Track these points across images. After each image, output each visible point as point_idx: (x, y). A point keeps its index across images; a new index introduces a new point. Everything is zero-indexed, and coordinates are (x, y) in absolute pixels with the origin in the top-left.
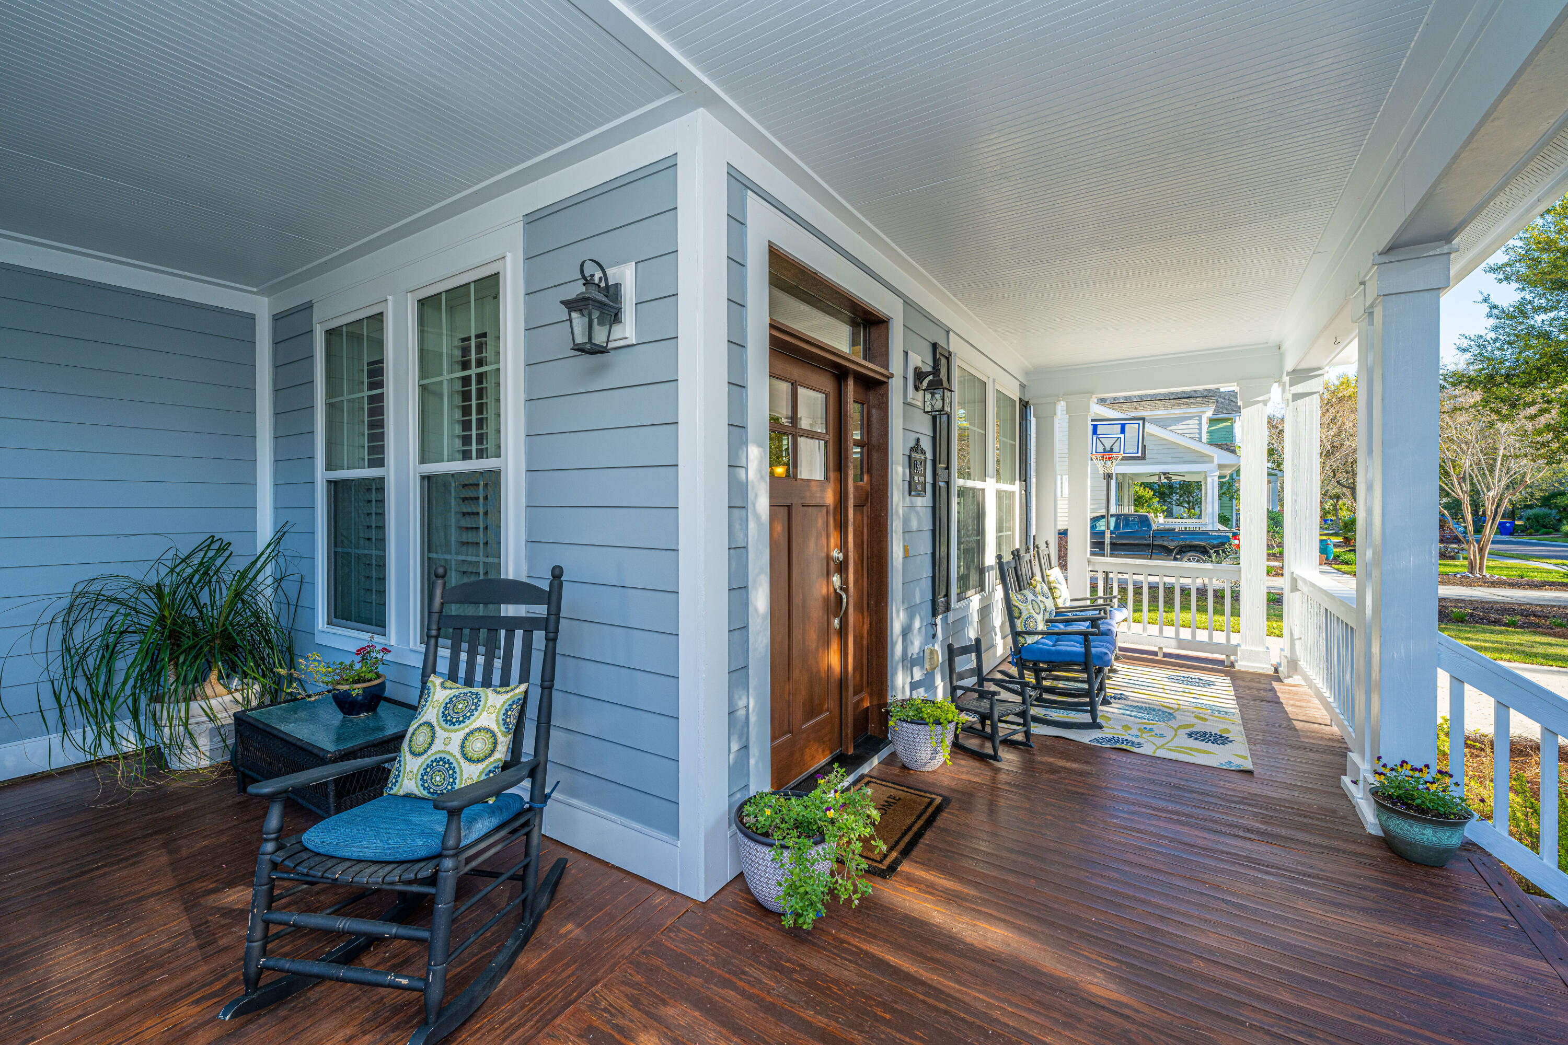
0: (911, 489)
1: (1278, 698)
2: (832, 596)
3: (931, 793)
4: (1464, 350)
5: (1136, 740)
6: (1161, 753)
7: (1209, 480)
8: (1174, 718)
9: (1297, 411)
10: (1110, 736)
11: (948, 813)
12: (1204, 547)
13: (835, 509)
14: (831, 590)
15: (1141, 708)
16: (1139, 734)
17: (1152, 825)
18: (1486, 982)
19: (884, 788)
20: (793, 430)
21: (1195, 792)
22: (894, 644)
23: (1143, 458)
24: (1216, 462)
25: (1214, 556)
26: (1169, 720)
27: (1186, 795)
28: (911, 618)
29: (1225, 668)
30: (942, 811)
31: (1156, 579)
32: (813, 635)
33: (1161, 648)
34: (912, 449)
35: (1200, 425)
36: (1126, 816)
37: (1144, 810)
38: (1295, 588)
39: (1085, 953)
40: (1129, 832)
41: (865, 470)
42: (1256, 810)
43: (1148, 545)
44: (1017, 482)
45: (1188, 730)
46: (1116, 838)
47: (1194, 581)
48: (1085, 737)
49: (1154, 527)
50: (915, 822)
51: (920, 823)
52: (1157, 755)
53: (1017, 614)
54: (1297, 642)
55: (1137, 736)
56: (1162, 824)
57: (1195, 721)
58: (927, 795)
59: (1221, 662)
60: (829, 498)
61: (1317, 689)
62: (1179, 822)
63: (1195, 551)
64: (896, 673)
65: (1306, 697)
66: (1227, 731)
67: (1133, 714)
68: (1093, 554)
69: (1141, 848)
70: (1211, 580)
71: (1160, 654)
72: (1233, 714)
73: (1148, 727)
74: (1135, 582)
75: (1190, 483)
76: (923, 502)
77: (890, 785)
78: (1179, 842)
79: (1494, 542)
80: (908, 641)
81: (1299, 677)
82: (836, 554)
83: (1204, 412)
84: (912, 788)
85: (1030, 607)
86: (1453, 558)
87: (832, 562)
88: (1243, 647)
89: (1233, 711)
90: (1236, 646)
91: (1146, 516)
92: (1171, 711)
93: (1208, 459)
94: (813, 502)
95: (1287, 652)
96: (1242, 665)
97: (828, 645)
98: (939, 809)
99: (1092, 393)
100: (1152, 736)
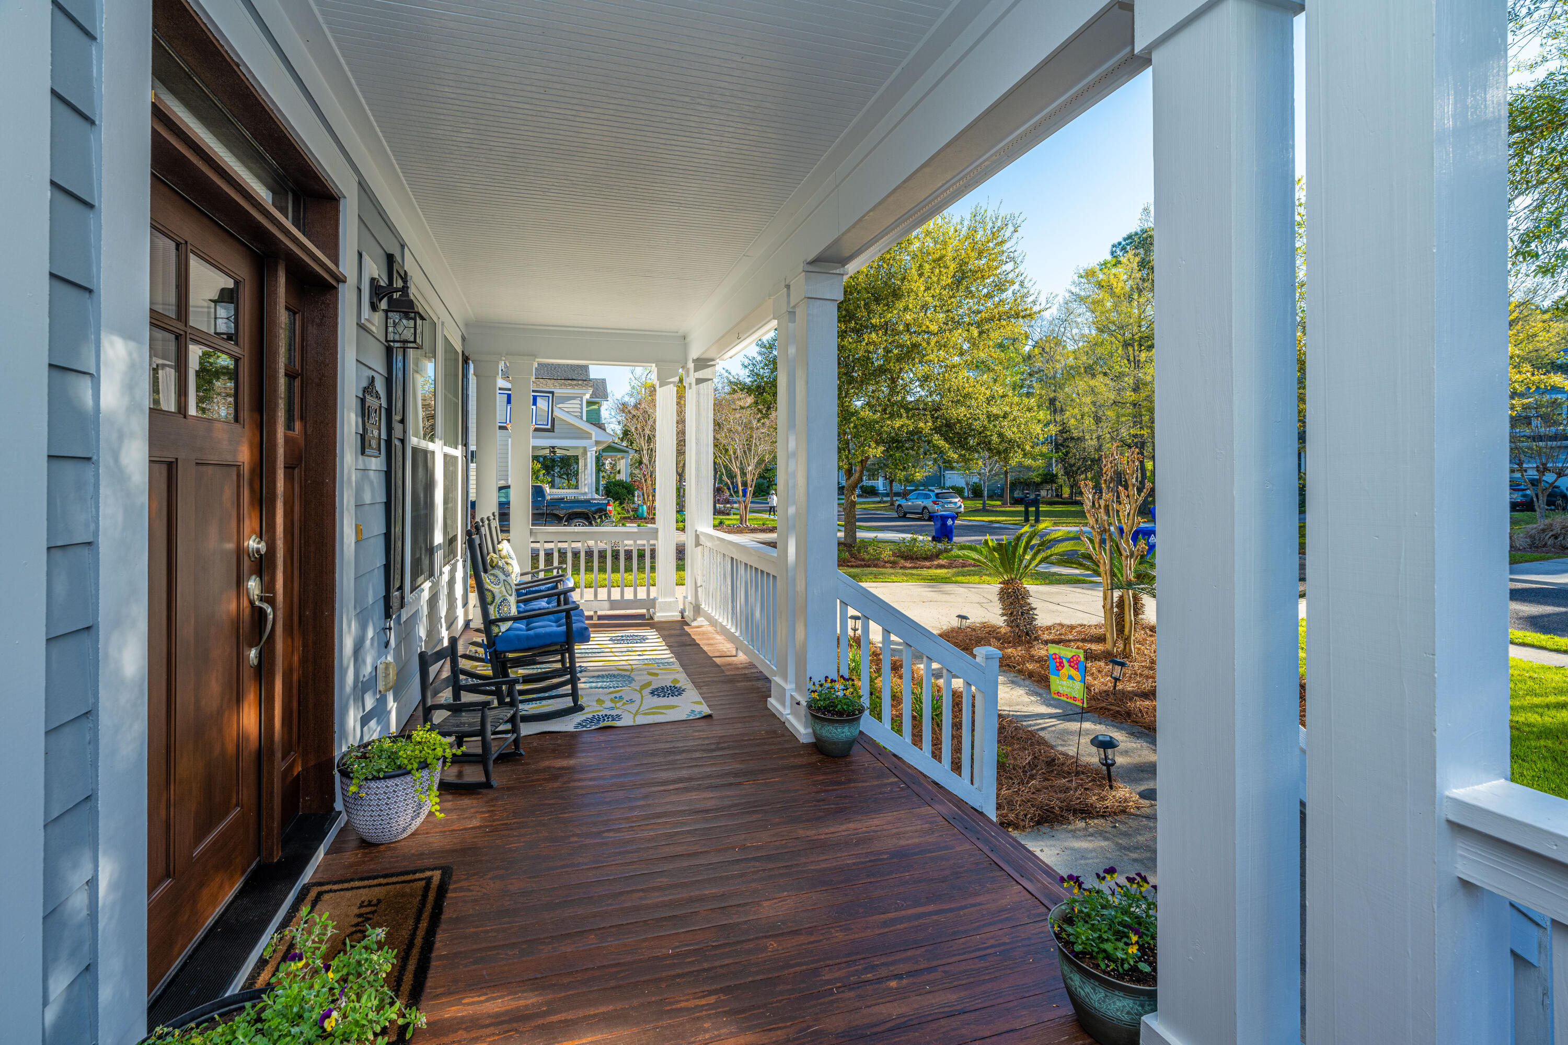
0: (363, 447)
1: (694, 640)
2: (247, 611)
3: (423, 871)
4: (746, 367)
5: (614, 713)
6: (641, 720)
7: (589, 454)
8: (633, 680)
9: (698, 393)
10: (590, 716)
11: (455, 890)
12: (587, 514)
13: (252, 471)
14: (245, 603)
15: (603, 676)
16: (613, 705)
17: (667, 803)
18: (916, 841)
19: (348, 894)
20: (181, 326)
21: (683, 752)
22: (344, 671)
23: (552, 430)
24: (594, 439)
25: (599, 521)
26: (630, 682)
27: (678, 757)
28: (363, 628)
29: (646, 621)
30: (446, 891)
31: (579, 545)
32: (215, 686)
33: (596, 612)
34: (365, 390)
35: (581, 405)
36: (642, 803)
37: (654, 789)
38: (698, 544)
39: (683, 1005)
40: (653, 821)
41: (297, 413)
42: (731, 752)
43: (543, 514)
44: (460, 447)
45: (649, 689)
46: (646, 834)
47: (583, 545)
48: (568, 725)
49: (548, 498)
50: (416, 929)
51: (424, 925)
52: (638, 723)
53: (489, 599)
54: (699, 589)
55: (612, 708)
56: (674, 798)
57: (650, 678)
58: (418, 876)
59: (642, 616)
60: (244, 455)
61: (723, 627)
62: (686, 790)
63: (580, 517)
64: (347, 711)
65: (710, 635)
66: (676, 681)
67: (599, 685)
68: (533, 525)
69: (672, 835)
70: (596, 542)
71: (595, 618)
72: (673, 663)
73: (618, 695)
74: (559, 550)
75: (569, 457)
76: (376, 463)
77: (357, 884)
78: (697, 812)
79: (752, 502)
80: (360, 659)
81: (702, 619)
82: (253, 544)
83: (585, 394)
84: (392, 875)
85: (503, 589)
86: (728, 514)
87: (246, 558)
88: (660, 600)
89: (672, 660)
90: (654, 600)
91: (540, 487)
92: (628, 673)
93: (587, 436)
94: (214, 458)
95: (690, 598)
96: (660, 615)
97: (239, 700)
98: (442, 890)
99: (535, 356)
100: (624, 704)
